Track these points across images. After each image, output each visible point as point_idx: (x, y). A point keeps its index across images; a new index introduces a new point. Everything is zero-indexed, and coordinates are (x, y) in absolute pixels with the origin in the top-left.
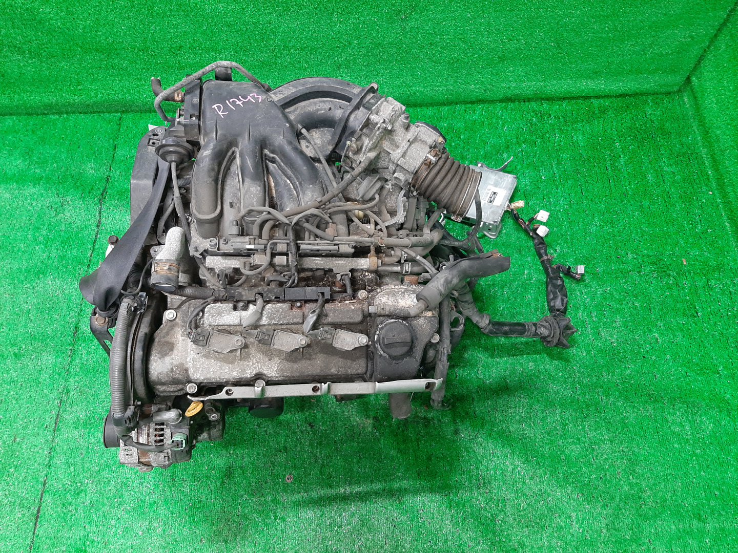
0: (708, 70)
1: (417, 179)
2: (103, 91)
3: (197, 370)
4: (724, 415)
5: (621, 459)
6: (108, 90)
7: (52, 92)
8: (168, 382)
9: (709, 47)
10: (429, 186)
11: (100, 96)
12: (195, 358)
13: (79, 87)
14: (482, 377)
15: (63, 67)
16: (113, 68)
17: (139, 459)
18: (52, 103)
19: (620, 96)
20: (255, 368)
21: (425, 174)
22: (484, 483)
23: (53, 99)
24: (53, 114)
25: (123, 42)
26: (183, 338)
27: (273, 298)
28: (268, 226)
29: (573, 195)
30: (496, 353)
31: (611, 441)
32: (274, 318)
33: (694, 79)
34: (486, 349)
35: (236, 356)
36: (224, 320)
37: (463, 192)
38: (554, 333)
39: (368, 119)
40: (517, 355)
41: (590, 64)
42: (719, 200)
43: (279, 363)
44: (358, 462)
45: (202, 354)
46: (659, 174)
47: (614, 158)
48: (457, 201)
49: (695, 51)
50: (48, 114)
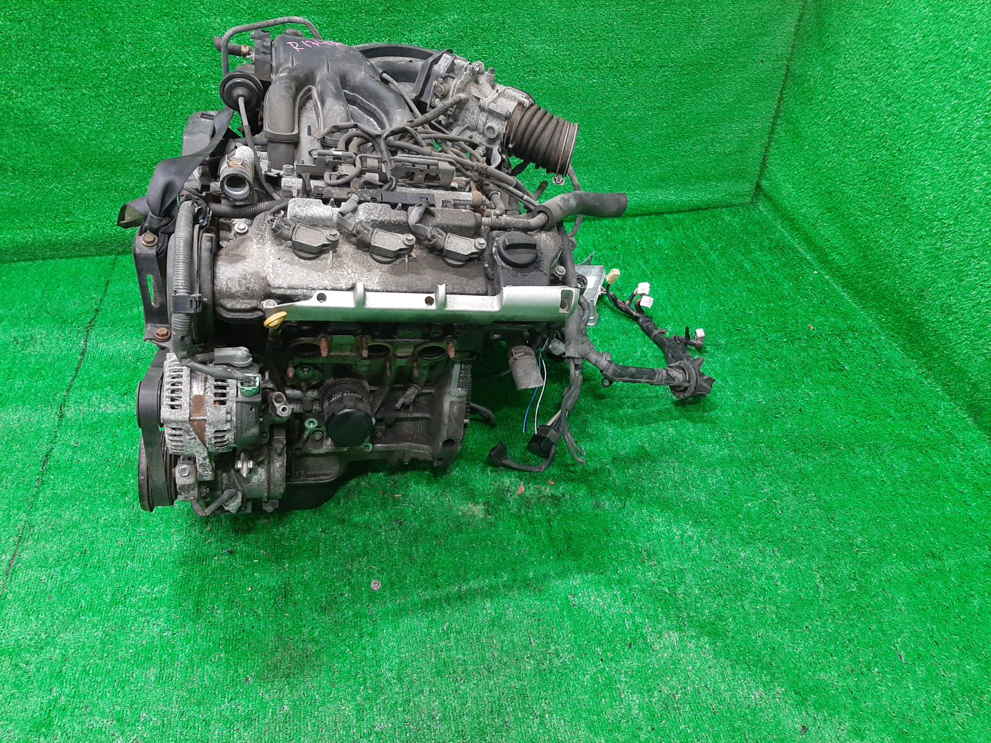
0: (774, 165)
1: (512, 126)
2: (98, 223)
3: (277, 276)
4: (915, 452)
5: (813, 508)
6: (103, 221)
7: (30, 227)
8: (239, 294)
9: (769, 143)
10: (526, 129)
11: (93, 228)
12: (276, 264)
13: (67, 219)
14: (614, 449)
15: (52, 189)
16: (116, 190)
17: (190, 416)
18: (27, 242)
19: (693, 210)
20: (351, 278)
21: (519, 118)
22: (649, 555)
23: (29, 236)
24: (25, 260)
25: (133, 153)
26: (259, 246)
27: (369, 198)
28: (356, 141)
29: (670, 285)
30: (625, 423)
31: (794, 493)
32: (372, 214)
33: (764, 183)
34: (612, 420)
35: (326, 264)
36: (313, 211)
37: (563, 133)
38: (689, 374)
39: (453, 64)
40: (651, 423)
41: (656, 170)
42: (827, 277)
43: (381, 275)
44: (472, 554)
45: (284, 260)
46: (755, 263)
47: (704, 255)
48: (558, 144)
49: (758, 149)
50: (19, 261)
